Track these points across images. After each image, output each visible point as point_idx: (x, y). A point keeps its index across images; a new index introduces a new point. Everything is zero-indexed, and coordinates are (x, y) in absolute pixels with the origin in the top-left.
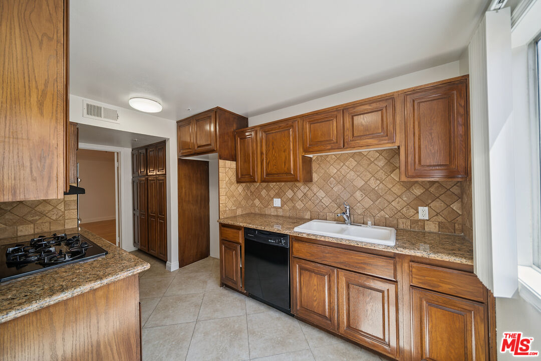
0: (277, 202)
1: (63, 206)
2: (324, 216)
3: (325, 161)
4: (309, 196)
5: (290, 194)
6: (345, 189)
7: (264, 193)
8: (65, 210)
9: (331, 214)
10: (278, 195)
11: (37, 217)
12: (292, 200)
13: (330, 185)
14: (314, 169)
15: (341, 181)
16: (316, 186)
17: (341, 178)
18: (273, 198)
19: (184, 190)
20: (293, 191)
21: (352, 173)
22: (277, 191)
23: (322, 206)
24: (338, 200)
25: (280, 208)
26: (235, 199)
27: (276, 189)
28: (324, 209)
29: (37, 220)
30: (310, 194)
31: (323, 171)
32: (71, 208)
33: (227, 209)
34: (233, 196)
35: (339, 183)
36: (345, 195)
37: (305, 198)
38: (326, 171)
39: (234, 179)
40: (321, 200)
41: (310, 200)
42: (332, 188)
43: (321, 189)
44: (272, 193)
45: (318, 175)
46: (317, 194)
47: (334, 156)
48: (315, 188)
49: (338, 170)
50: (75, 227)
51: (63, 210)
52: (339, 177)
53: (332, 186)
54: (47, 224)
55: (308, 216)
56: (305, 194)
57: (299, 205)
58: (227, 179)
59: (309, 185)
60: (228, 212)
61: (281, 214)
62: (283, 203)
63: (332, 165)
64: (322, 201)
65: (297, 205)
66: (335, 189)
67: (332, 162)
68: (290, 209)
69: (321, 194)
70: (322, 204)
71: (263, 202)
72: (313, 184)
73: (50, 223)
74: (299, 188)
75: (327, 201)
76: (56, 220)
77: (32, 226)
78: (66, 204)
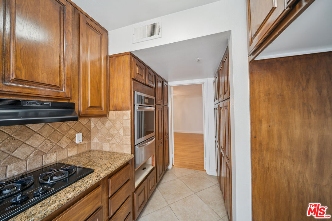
8: (123, 135)
29: (110, 141)
32: (127, 133)
50: (129, 153)
73: (116, 144)
76: (119, 143)
77: (108, 144)
78: (124, 130)
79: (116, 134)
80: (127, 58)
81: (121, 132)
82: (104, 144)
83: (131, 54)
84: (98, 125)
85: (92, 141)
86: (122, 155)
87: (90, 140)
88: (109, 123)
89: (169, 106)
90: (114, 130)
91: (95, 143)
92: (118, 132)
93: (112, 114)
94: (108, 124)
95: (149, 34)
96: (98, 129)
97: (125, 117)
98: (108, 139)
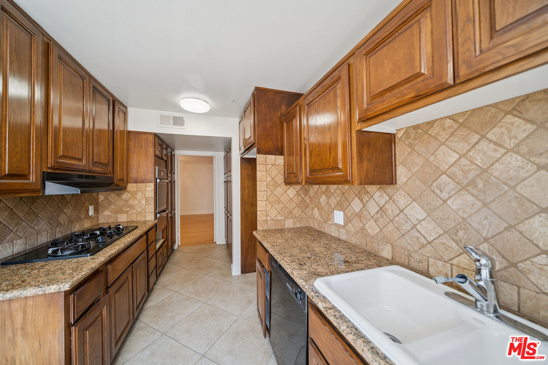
0: (339, 217)
1: (145, 202)
2: (421, 262)
3: (426, 137)
4: (389, 212)
5: (356, 205)
6: (485, 205)
7: (323, 199)
8: (146, 205)
9: (440, 263)
10: (340, 206)
11: (129, 209)
12: (359, 215)
13: (437, 191)
14: (399, 158)
15: (473, 183)
16: (403, 193)
17: (471, 176)
18: (333, 210)
19: (246, 191)
20: (362, 200)
21: (515, 160)
22: (338, 199)
23: (418, 238)
24: (461, 233)
25: (343, 227)
26: (283, 206)
27: (338, 196)
28: (423, 246)
29: (128, 211)
30: (391, 209)
31: (420, 161)
32: (150, 203)
33: (269, 218)
34: (279, 201)
35: (466, 187)
36: (485, 222)
37: (382, 216)
38: (427, 160)
39: (280, 179)
40: (415, 226)
41: (392, 221)
42: (445, 201)
43: (414, 200)
44: (333, 201)
45: (410, 170)
46: (406, 211)
47: (448, 121)
48: (402, 199)
49: (461, 156)
50: (152, 219)
51: (144, 205)
52: (465, 173)
53: (444, 195)
54: (135, 215)
55: (386, 253)
56: (381, 208)
57: (372, 228)
58: (269, 179)
59: (390, 189)
60: (269, 222)
61: (344, 237)
62: (348, 220)
63: (443, 144)
64: (418, 227)
65: (367, 226)
66: (453, 203)
67: (443, 136)
68: (357, 232)
69: (416, 212)
70: (417, 234)
71: (323, 213)
72: (397, 190)
73: (136, 214)
74: (372, 197)
75: (430, 231)
76: (140, 212)
77: (126, 215)
78: (147, 200)
79: (136, 205)
80: (151, 138)
81: (143, 202)
82: (119, 216)
83: (156, 135)
84: (111, 197)
85: (100, 215)
86: (145, 222)
87: (98, 213)
88: (127, 195)
89: (175, 178)
90: (134, 201)
91: (105, 216)
92: (140, 202)
93: (131, 187)
94: (125, 196)
95: (175, 124)
96: (110, 201)
97: (148, 189)
98: (125, 210)
